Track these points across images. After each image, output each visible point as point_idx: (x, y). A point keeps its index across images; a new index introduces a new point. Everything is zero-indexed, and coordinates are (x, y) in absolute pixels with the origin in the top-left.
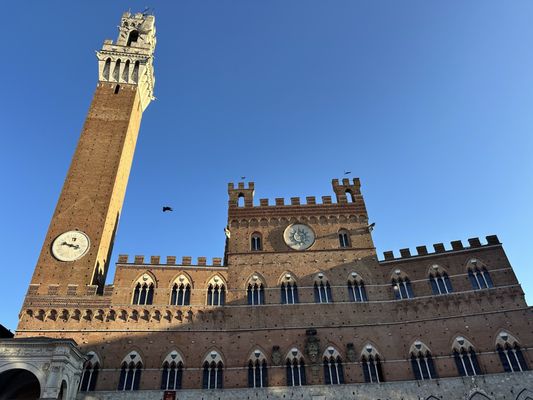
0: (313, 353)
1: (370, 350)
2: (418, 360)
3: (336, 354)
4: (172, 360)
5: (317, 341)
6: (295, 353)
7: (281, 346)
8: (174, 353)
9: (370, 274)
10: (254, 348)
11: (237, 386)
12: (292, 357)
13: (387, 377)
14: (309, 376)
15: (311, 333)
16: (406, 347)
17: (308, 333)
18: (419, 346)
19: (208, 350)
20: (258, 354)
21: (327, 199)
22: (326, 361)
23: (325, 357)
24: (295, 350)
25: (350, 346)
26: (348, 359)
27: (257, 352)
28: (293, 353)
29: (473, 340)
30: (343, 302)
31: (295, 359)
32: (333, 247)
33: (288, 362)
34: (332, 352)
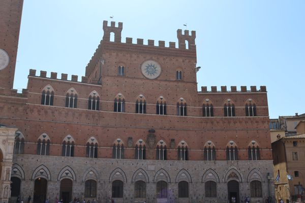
0: (152, 143)
1: (183, 144)
2: (208, 151)
3: (164, 144)
4: (68, 140)
5: (155, 136)
6: (141, 142)
7: (133, 138)
8: (69, 136)
9: (191, 99)
10: (117, 137)
11: (106, 157)
12: (139, 144)
13: (190, 158)
14: (148, 154)
15: (152, 131)
16: (203, 143)
17: (149, 131)
18: (210, 143)
19: (89, 136)
20: (119, 141)
21: (172, 44)
22: (158, 147)
23: (158, 146)
24: (141, 140)
25: (173, 140)
26: (170, 147)
27: (119, 139)
28: (140, 142)
29: (238, 143)
30: (173, 115)
31: (141, 145)
32: (172, 79)
33: (137, 147)
34: (162, 143)
